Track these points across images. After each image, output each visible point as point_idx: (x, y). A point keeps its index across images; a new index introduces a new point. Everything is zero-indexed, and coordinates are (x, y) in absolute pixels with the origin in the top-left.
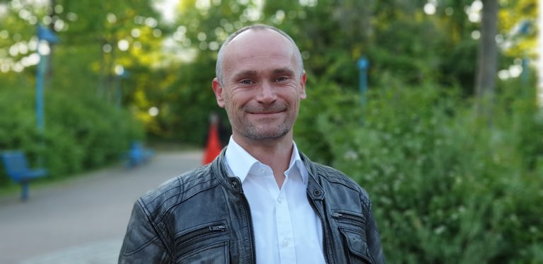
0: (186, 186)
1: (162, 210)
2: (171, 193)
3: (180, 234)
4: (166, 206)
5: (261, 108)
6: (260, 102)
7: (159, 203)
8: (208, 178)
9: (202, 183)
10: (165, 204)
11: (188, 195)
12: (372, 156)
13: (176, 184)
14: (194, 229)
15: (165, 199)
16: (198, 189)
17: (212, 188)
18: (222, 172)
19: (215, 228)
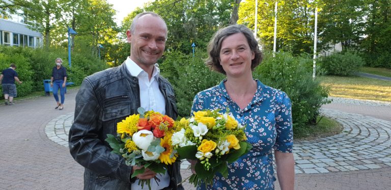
0: (111, 76)
1: (100, 86)
2: (105, 78)
3: (108, 98)
4: (102, 85)
5: (150, 50)
6: (150, 48)
7: (98, 82)
8: (120, 74)
9: (117, 76)
10: (101, 84)
11: (112, 81)
12: (191, 75)
13: (106, 75)
14: (115, 96)
15: (101, 81)
16: (116, 79)
17: (122, 79)
18: (127, 73)
19: (125, 97)
